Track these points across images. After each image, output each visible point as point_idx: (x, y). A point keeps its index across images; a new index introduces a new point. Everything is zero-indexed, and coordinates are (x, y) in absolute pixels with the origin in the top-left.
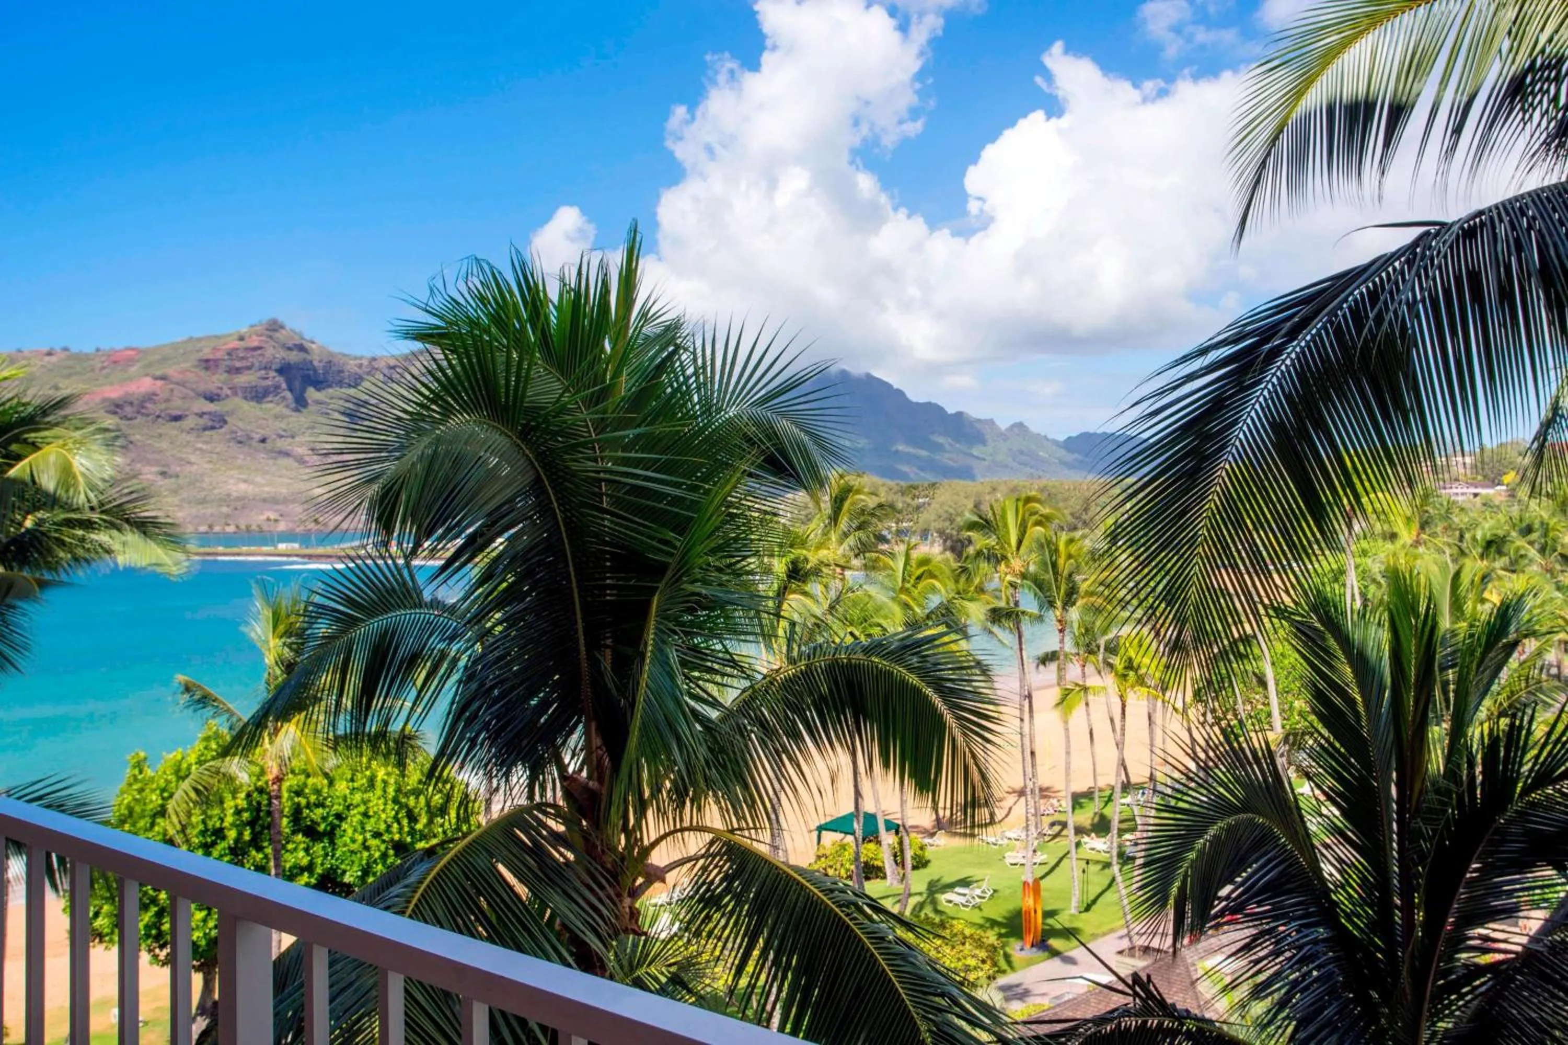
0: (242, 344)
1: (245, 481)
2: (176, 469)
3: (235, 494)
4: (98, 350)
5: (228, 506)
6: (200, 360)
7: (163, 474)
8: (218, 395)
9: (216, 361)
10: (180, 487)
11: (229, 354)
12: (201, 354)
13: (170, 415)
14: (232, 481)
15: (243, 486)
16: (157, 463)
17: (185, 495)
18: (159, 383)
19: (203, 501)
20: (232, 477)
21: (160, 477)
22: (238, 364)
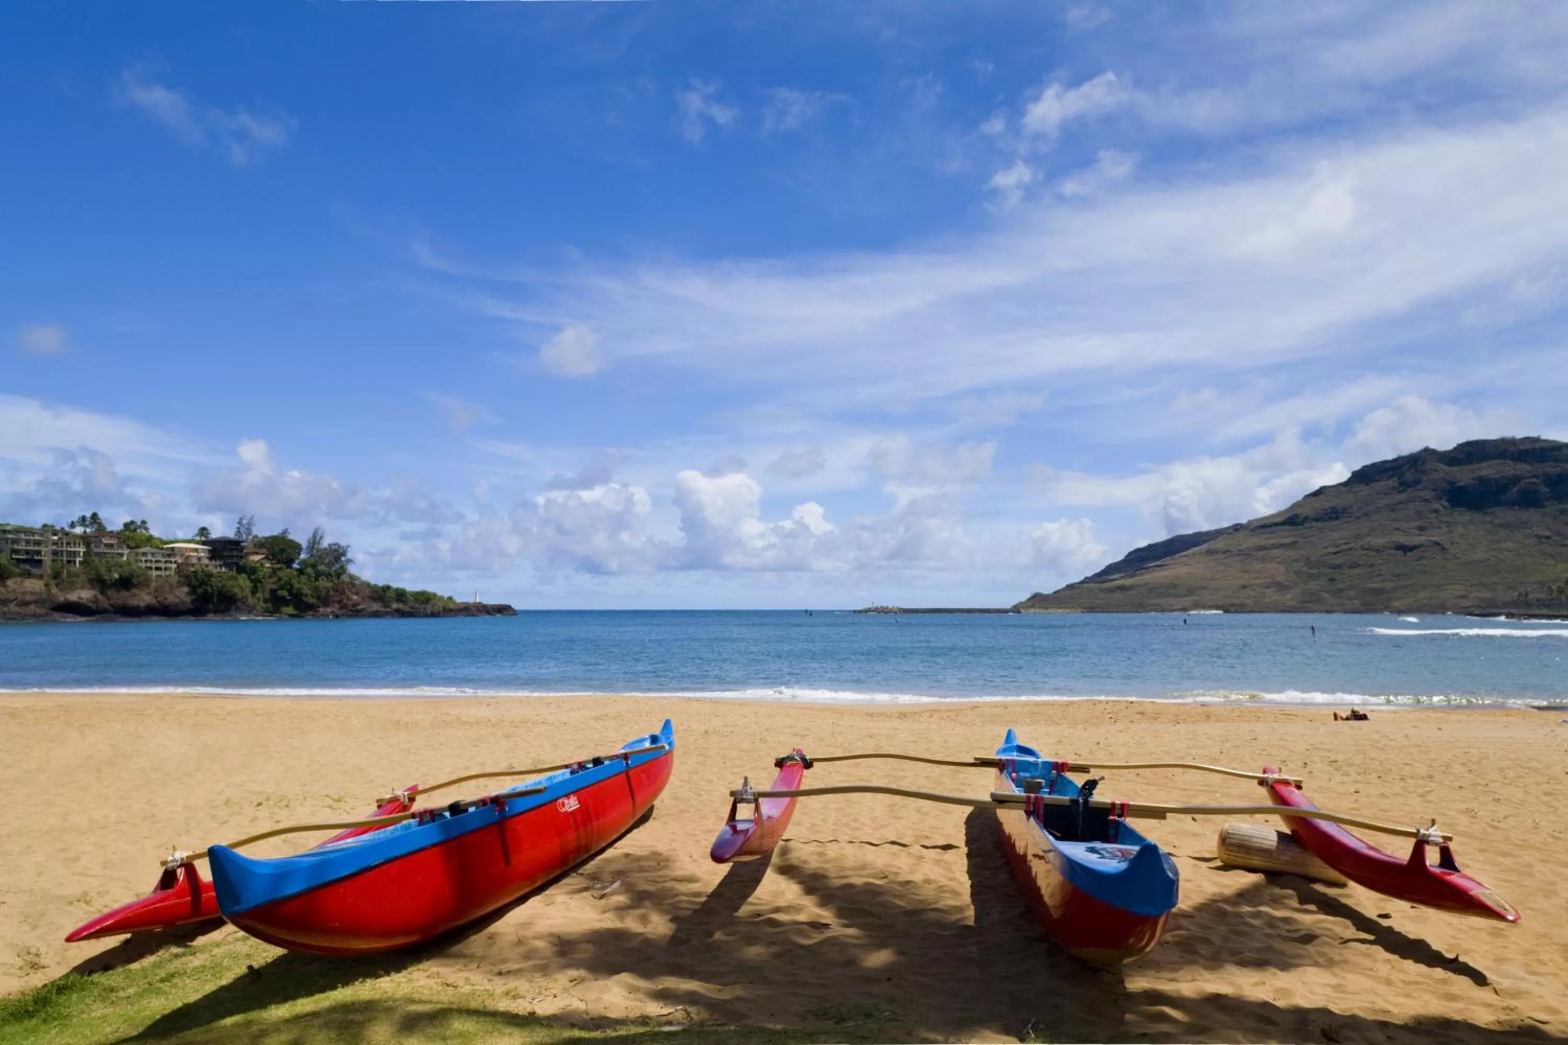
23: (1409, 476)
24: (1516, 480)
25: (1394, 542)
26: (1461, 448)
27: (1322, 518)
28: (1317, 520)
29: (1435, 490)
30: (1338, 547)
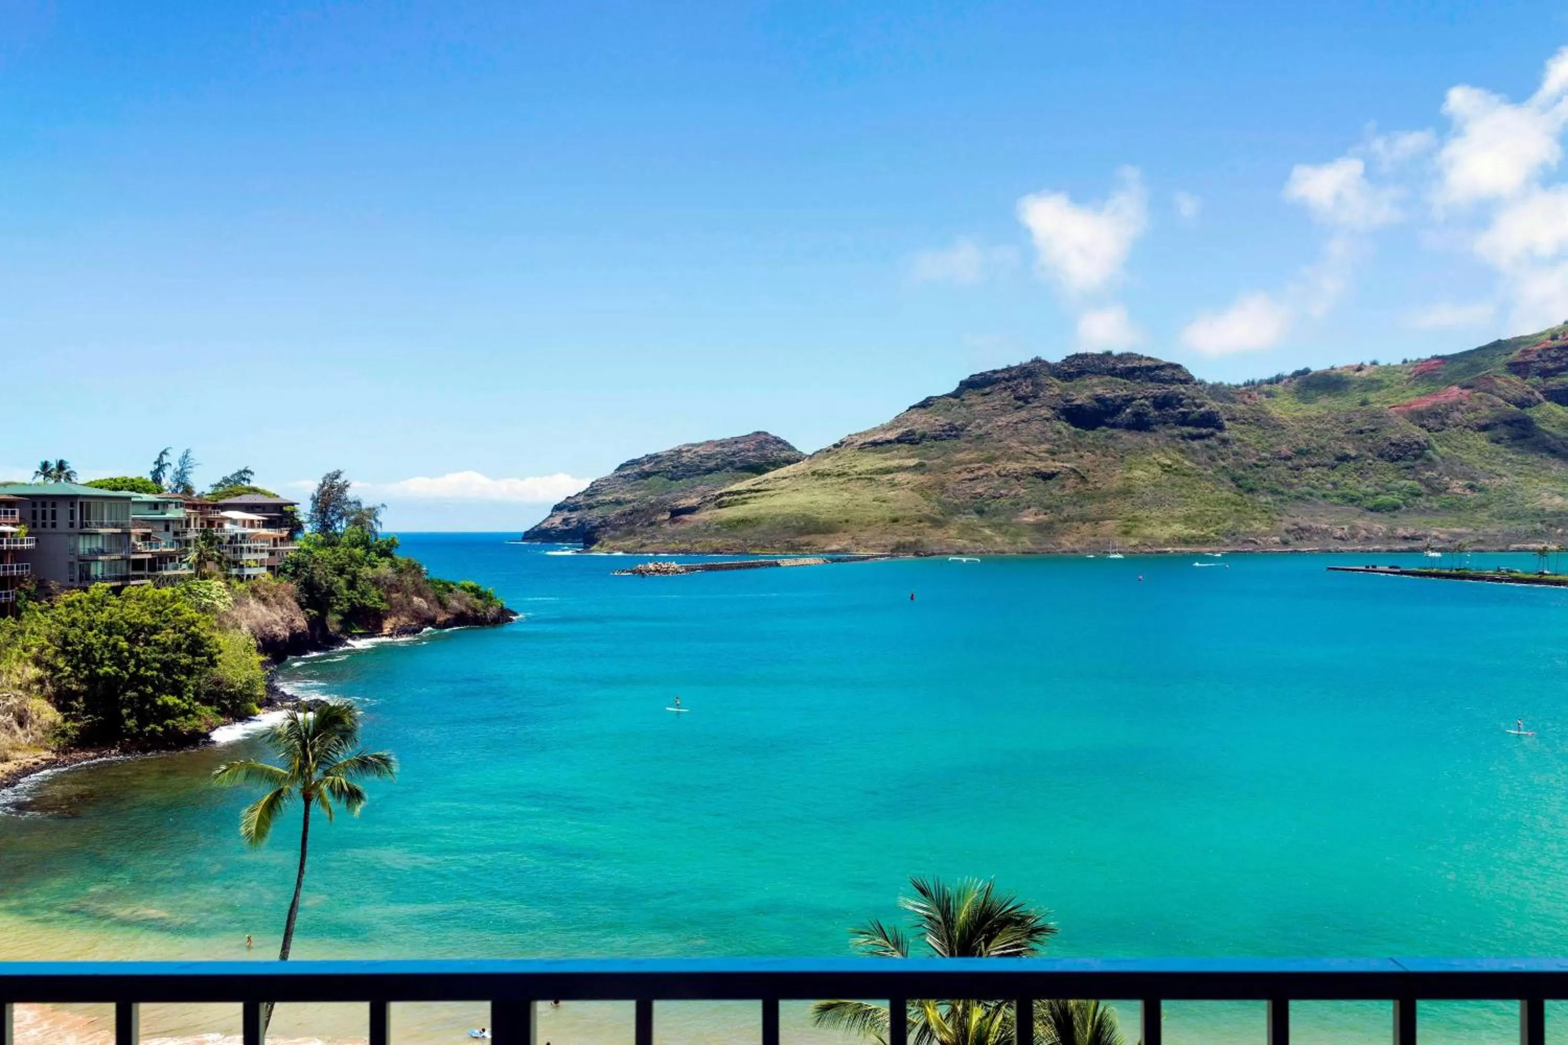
0: (1556, 343)
1: (1561, 495)
2: (1484, 481)
3: (1548, 509)
4: (1405, 361)
5: (1542, 522)
6: (1509, 365)
7: (1472, 487)
8: (1529, 401)
9: (1526, 363)
10: (1490, 502)
11: (1539, 356)
12: (1510, 357)
13: (1477, 425)
14: (1545, 494)
15: (1558, 500)
16: (1465, 476)
17: (1495, 510)
18: (1466, 392)
19: (1514, 517)
20: (1546, 490)
21: (1468, 492)
22: (1550, 366)
23: (1026, 388)
24: (1128, 401)
25: (1032, 468)
26: (1069, 360)
27: (940, 435)
28: (935, 438)
29: (1054, 409)
30: (972, 472)
